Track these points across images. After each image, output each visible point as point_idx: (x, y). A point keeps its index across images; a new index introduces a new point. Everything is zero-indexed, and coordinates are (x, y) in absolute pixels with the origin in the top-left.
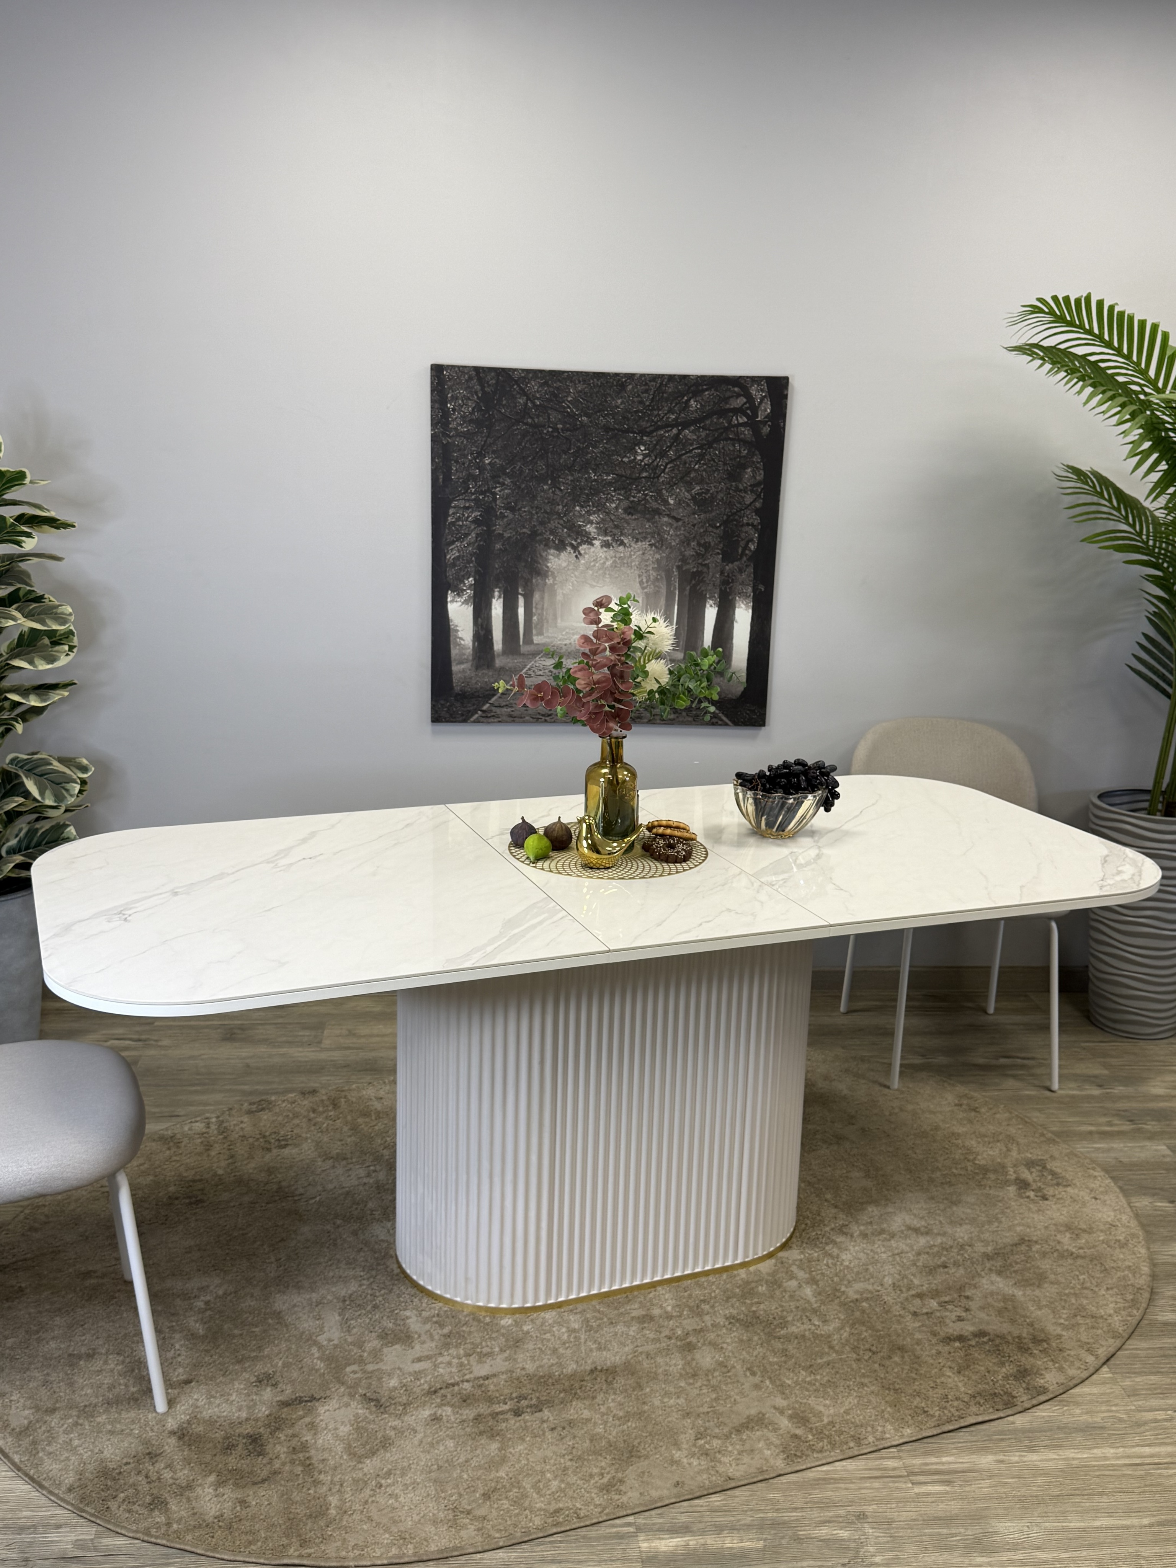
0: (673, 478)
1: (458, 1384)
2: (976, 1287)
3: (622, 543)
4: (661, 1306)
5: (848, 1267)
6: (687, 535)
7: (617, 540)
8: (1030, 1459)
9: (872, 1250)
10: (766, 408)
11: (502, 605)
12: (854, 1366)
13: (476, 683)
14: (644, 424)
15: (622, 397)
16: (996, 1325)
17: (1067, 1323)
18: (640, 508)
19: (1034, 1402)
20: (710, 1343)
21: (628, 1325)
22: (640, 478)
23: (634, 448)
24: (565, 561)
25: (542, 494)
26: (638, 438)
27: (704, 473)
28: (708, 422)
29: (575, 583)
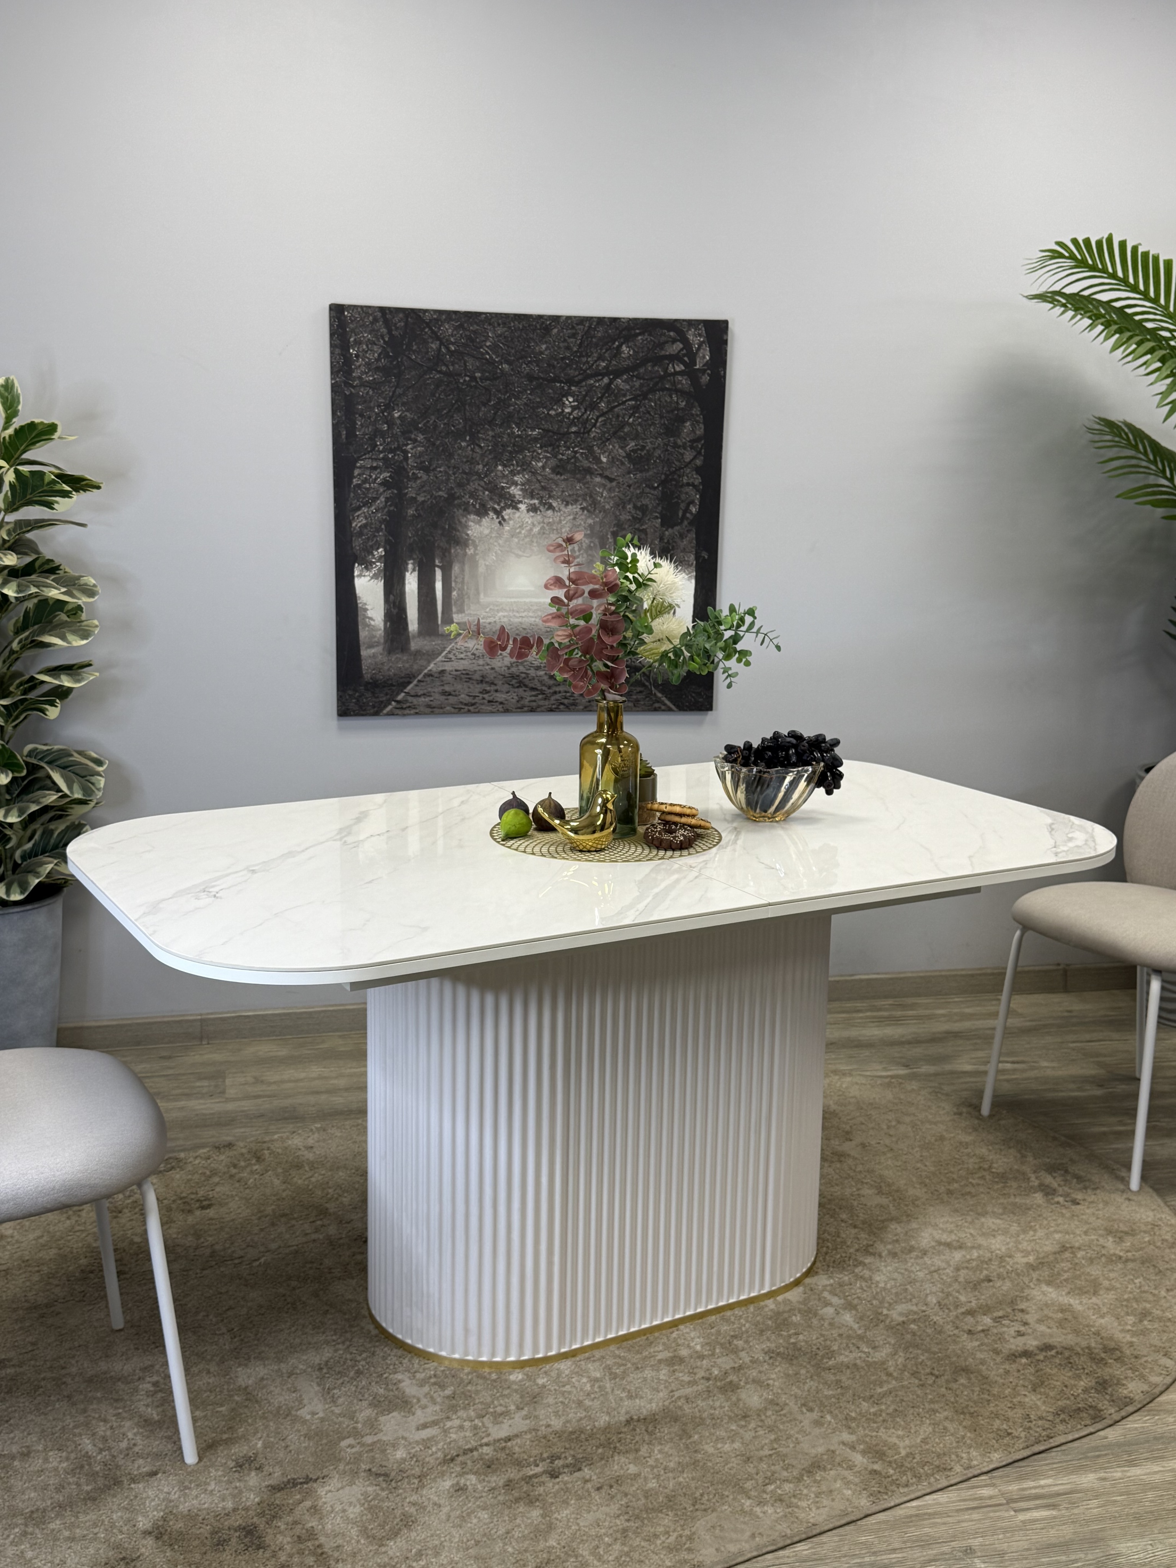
0: (605, 433)
1: (476, 1449)
2: (1028, 1300)
3: (551, 507)
4: (689, 1346)
5: (884, 1289)
6: (622, 497)
7: (545, 504)
8: (1132, 1474)
9: (906, 1270)
10: (705, 355)
11: (416, 579)
12: (919, 1392)
13: (389, 670)
14: (572, 372)
15: (546, 342)
16: (1060, 1338)
17: (1134, 1329)
18: (569, 467)
19: (1123, 1413)
20: (754, 1381)
21: (656, 1368)
22: (568, 433)
23: (561, 400)
24: (487, 528)
25: (460, 451)
26: (566, 388)
27: (639, 428)
28: (642, 370)
29: (499, 553)
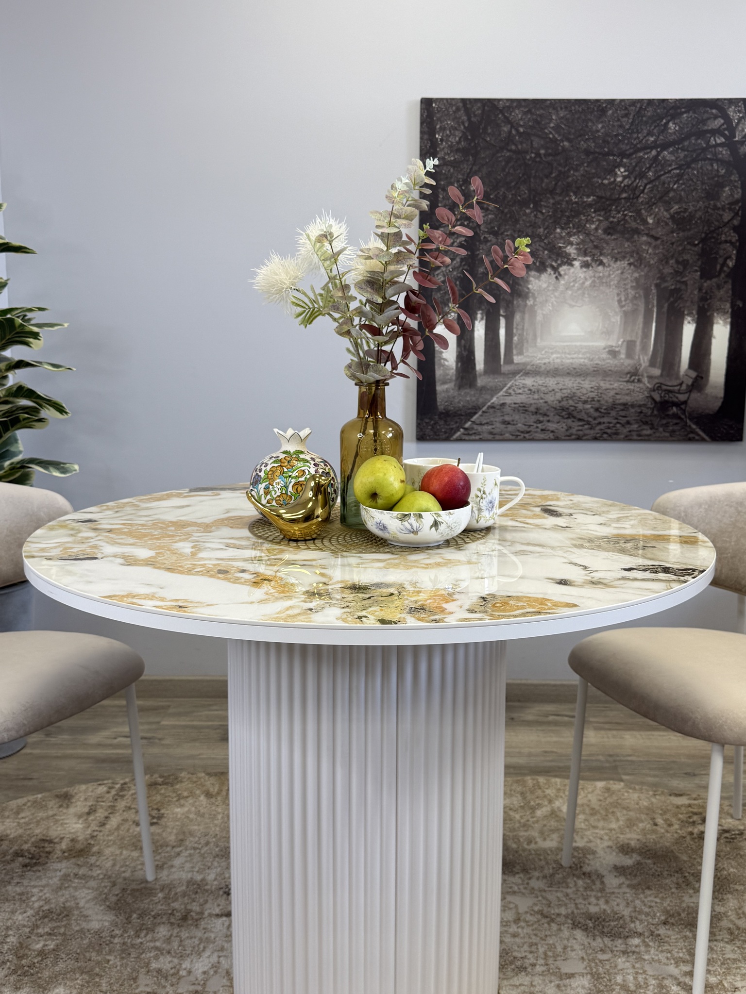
0: (652, 198)
3: (601, 263)
6: (666, 253)
7: (596, 261)
10: (744, 128)
11: (484, 327)
13: (459, 402)
14: (623, 147)
15: (602, 122)
18: (619, 228)
22: (619, 199)
23: (614, 171)
24: (545, 283)
25: (524, 218)
26: (618, 160)
27: (683, 193)
28: (686, 143)
29: (555, 303)
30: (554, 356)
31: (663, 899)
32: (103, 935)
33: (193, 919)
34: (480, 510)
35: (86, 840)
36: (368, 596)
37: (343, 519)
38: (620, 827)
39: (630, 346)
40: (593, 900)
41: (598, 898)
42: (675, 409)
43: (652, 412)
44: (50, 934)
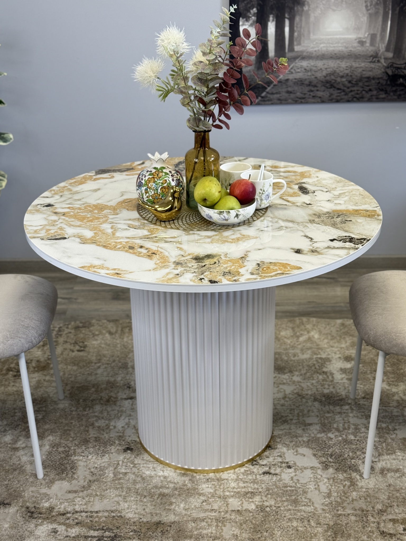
11: (274, 26)
29: (323, 8)
30: (322, 45)
31: (365, 385)
32: (66, 410)
33: (112, 401)
34: (261, 200)
35: (46, 361)
36: (204, 264)
37: (188, 202)
38: (347, 347)
39: (373, 37)
40: (326, 386)
41: (329, 385)
42: (401, 80)
43: (387, 82)
44: (38, 411)
